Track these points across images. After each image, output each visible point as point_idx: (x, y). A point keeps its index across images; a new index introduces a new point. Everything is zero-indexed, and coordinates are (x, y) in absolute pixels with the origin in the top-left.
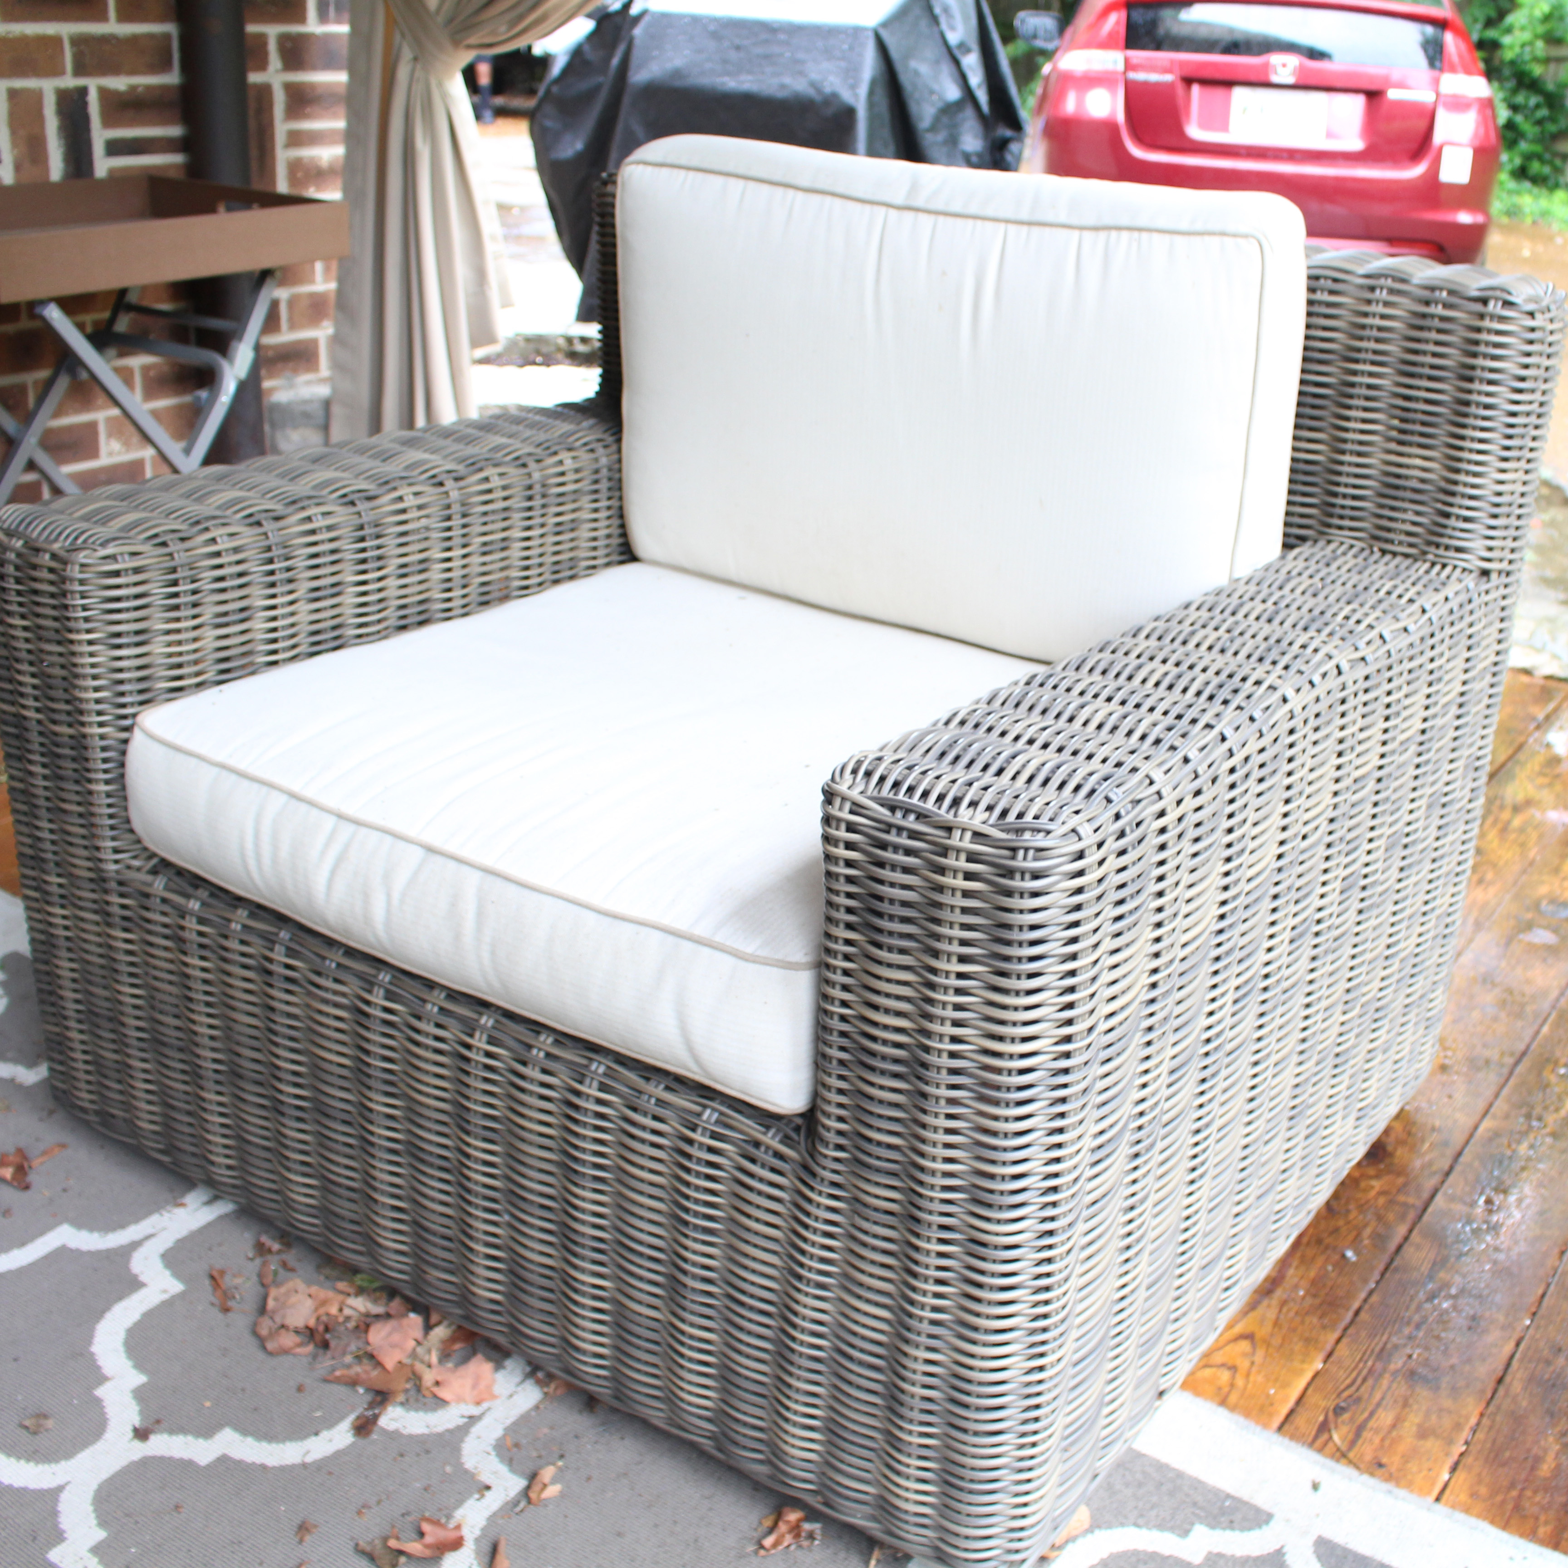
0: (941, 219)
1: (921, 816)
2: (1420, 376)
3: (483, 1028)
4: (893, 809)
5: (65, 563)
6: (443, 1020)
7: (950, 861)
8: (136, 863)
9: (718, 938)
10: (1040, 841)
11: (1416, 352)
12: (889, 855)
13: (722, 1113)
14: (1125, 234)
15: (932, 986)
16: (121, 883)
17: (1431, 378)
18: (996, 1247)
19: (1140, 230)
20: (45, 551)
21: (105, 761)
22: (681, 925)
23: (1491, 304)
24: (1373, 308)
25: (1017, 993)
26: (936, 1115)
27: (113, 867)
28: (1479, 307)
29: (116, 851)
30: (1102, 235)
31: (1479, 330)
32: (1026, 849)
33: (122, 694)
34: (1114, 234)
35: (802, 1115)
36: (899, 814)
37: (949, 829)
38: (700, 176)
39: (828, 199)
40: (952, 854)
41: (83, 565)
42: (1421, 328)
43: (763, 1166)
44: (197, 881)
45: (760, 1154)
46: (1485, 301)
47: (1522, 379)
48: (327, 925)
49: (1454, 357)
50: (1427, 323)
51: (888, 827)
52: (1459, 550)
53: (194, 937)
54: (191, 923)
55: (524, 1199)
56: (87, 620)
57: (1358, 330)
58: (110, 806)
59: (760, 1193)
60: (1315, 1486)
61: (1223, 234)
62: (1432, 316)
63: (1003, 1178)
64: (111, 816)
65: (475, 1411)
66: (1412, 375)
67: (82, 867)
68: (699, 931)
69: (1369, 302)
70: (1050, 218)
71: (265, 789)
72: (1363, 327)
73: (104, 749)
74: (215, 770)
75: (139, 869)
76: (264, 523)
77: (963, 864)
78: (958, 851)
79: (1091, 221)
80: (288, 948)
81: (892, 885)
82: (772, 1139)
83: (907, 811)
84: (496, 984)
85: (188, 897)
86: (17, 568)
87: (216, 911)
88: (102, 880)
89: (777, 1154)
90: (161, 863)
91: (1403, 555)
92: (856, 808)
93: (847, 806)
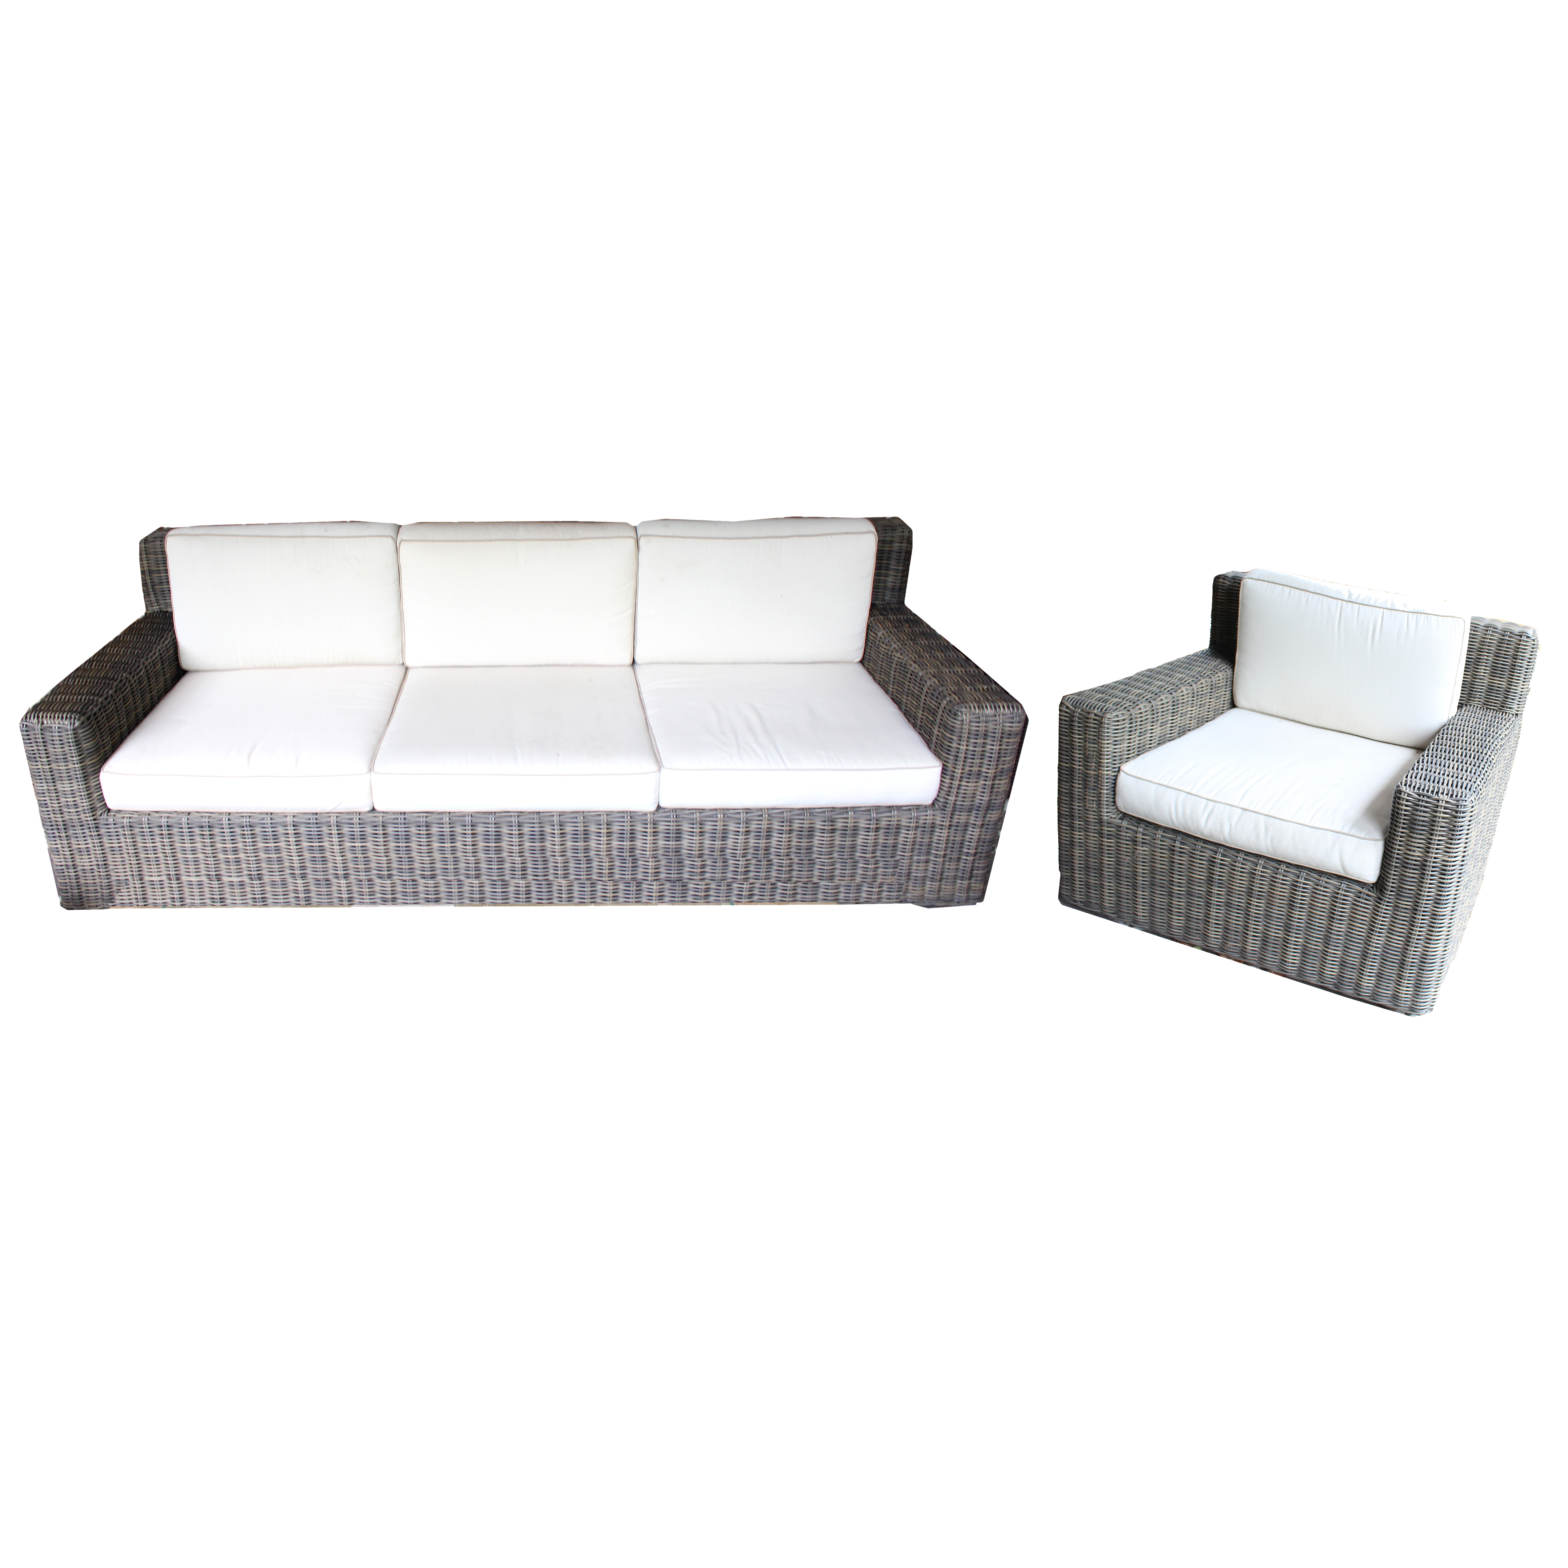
0: (1361, 606)
1: (1428, 797)
2: (1501, 657)
3: (1261, 864)
4: (1419, 795)
5: (1102, 718)
6: (1244, 862)
7: (1439, 809)
8: (1114, 816)
9: (1352, 833)
10: (1464, 803)
11: (1500, 650)
12: (1419, 808)
13: (1347, 885)
14: (1423, 615)
15: (1430, 843)
16: (1109, 824)
17: (1504, 658)
18: (1439, 916)
20: (1092, 713)
21: (1107, 783)
22: (1338, 830)
23: (1523, 637)
24: (1487, 636)
25: (1455, 844)
26: (1427, 879)
27: (1106, 818)
28: (1519, 638)
29: (1107, 812)
30: (1415, 615)
31: (1519, 645)
32: (1461, 806)
33: (1115, 760)
34: (1419, 614)
35: (1373, 884)
36: (1422, 797)
37: (1438, 801)
40: (1440, 807)
41: (1109, 718)
42: (1501, 643)
43: (1363, 899)
44: (1139, 821)
45: (1362, 895)
46: (1521, 636)
47: (1530, 659)
48: (1202, 834)
49: (1511, 652)
50: (1503, 641)
51: (1419, 800)
52: (1510, 708)
53: (1141, 840)
54: (1140, 836)
55: (1271, 916)
56: (1108, 736)
57: (1482, 643)
58: (1107, 797)
59: (1361, 907)
62: (1505, 640)
63: (1444, 896)
64: (1107, 801)
66: (1498, 657)
67: (1092, 817)
68: (1344, 831)
69: (1486, 635)
71: (1177, 791)
72: (1484, 642)
73: (1107, 779)
74: (1156, 785)
75: (1115, 818)
76: (1152, 701)
77: (1443, 810)
78: (1441, 806)
79: (1411, 610)
80: (1181, 842)
81: (1420, 816)
82: (1366, 891)
83: (1424, 796)
84: (1271, 850)
85: (1138, 827)
86: (1079, 718)
87: (1151, 831)
88: (1100, 822)
89: (1368, 895)
90: (1125, 816)
91: (1494, 710)
92: (1409, 795)
93: (1406, 794)
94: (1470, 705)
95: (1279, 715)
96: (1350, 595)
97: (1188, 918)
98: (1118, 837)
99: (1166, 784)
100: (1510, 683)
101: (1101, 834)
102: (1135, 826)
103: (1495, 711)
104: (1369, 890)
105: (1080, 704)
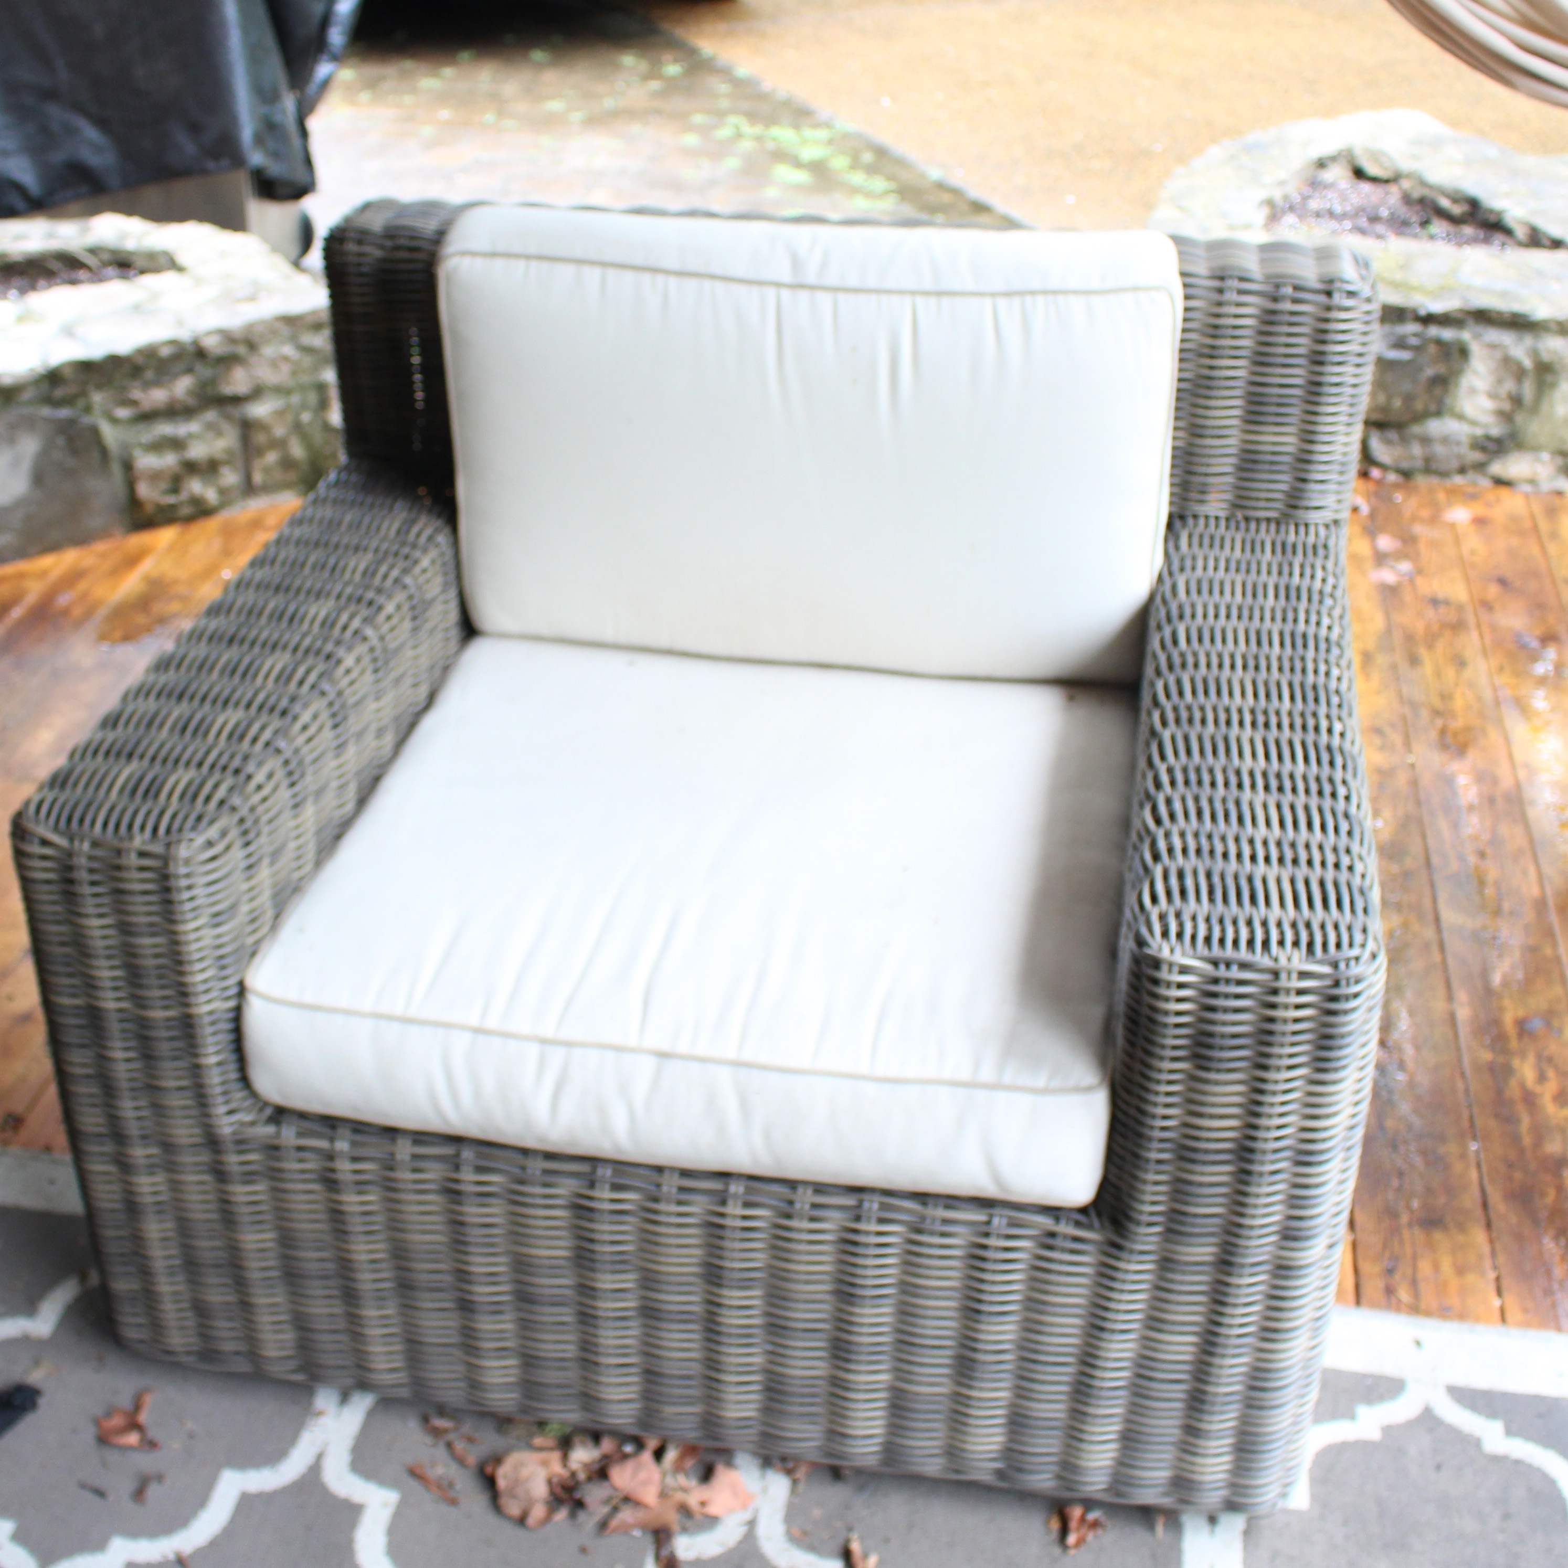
1: (1244, 966)
2: (1272, 364)
3: (735, 1195)
4: (1215, 963)
6: (683, 1195)
8: (250, 1121)
9: (1007, 1079)
10: (1355, 968)
11: (1268, 343)
12: (1219, 1002)
13: (1010, 1218)
14: (1040, 299)
16: (240, 1142)
19: (1055, 292)
20: (128, 848)
21: (215, 1033)
22: (965, 1076)
23: (1336, 296)
24: (1225, 310)
27: (227, 1128)
29: (229, 1113)
30: (1016, 301)
31: (1327, 320)
32: (1347, 979)
34: (1028, 298)
35: (1087, 1207)
36: (1222, 967)
38: (545, 265)
39: (707, 284)
41: (185, 860)
42: (1271, 322)
43: (1061, 1251)
44: (334, 1122)
45: (1055, 1240)
46: (1328, 295)
47: (1361, 355)
48: (542, 1141)
49: (1303, 345)
50: (1276, 317)
51: (1216, 981)
53: (349, 1175)
54: (345, 1164)
56: (192, 910)
57: (1212, 331)
58: (221, 1073)
59: (1059, 1272)
60: (1418, 1343)
61: (1136, 289)
62: (1283, 312)
64: (222, 1082)
65: (747, 1516)
66: (1263, 364)
67: (185, 1135)
68: (984, 1077)
69: (1220, 305)
70: (956, 286)
72: (1217, 327)
73: (213, 1023)
75: (255, 1126)
77: (1292, 998)
78: (1288, 989)
80: (477, 1167)
82: (1065, 1228)
83: (1228, 964)
84: (766, 1159)
85: (332, 1140)
86: (91, 871)
87: (375, 1148)
88: (213, 1142)
89: (1076, 1239)
90: (280, 1114)
91: (1268, 520)
92: (1184, 970)
93: (1176, 969)
94: (1195, 517)
95: (623, 639)
96: (796, 263)
97: (529, 1361)
98: (274, 1174)
99: (398, 1010)
100: (1308, 436)
101: (220, 1174)
102: (319, 1136)
103: (1273, 527)
104: (1078, 1224)
105: (81, 821)
